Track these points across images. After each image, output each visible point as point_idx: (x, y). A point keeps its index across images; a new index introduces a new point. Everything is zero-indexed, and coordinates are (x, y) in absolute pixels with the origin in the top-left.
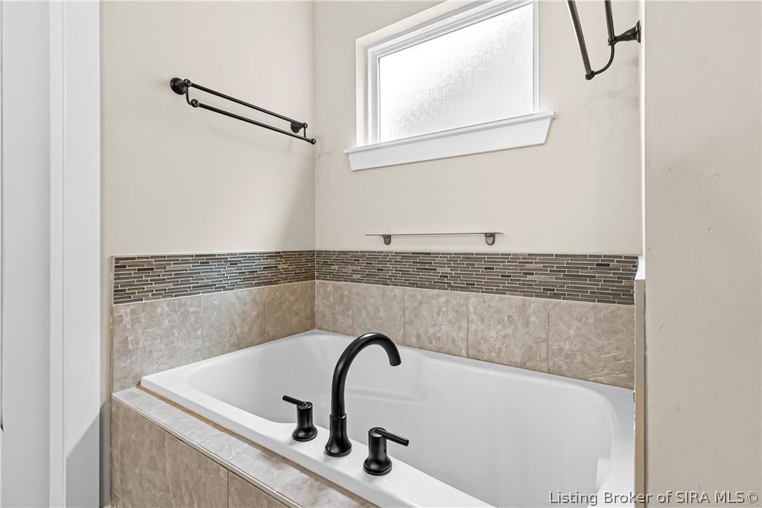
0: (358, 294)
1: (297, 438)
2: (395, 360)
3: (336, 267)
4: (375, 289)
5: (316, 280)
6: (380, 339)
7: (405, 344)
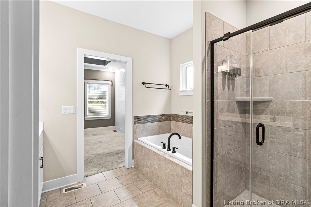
0: (181, 125)
1: (163, 148)
2: (180, 138)
3: (176, 118)
4: (184, 124)
5: (172, 121)
6: (177, 134)
7: (182, 135)
